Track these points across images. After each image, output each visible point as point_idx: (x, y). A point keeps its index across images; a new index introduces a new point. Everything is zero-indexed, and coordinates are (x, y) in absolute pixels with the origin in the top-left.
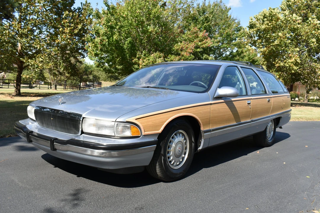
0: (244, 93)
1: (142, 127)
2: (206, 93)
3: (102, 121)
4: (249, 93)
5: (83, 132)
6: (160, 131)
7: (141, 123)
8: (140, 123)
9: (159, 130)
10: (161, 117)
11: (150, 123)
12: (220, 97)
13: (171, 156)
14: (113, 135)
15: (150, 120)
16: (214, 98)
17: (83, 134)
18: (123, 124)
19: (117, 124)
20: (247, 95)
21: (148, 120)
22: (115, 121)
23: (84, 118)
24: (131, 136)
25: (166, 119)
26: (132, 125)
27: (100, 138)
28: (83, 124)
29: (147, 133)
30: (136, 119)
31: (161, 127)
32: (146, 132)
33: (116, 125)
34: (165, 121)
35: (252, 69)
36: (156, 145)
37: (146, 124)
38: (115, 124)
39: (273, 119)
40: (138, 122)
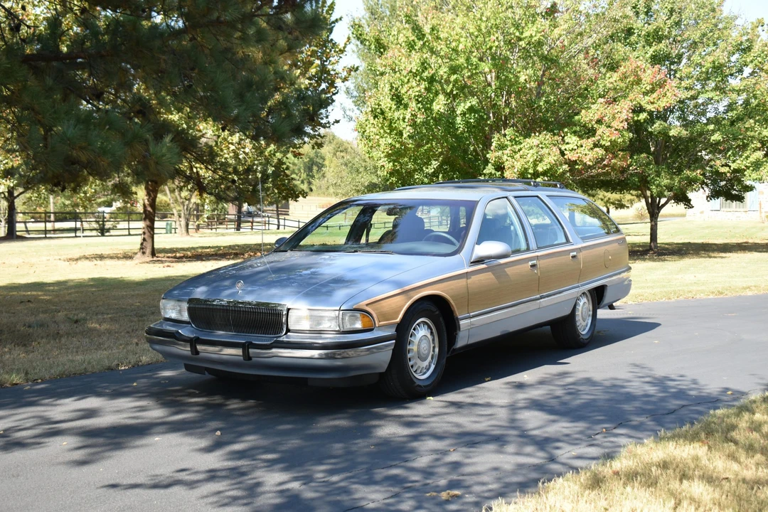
0: (523, 246)
1: (374, 315)
2: (457, 256)
4: (533, 245)
5: (288, 331)
6: (398, 320)
7: (374, 311)
8: (372, 309)
11: (385, 309)
12: (480, 261)
13: (413, 357)
14: (338, 329)
15: (385, 304)
16: (471, 263)
17: (289, 333)
18: (349, 313)
19: (343, 314)
20: (528, 249)
21: (382, 305)
22: (339, 309)
23: (288, 310)
24: (363, 328)
25: (405, 302)
26: (362, 314)
28: (288, 319)
29: (382, 323)
30: (367, 305)
31: (400, 314)
32: (381, 321)
33: (341, 315)
34: (405, 305)
35: (537, 197)
36: (394, 341)
37: (380, 311)
38: (339, 314)
39: (589, 291)
40: (370, 308)
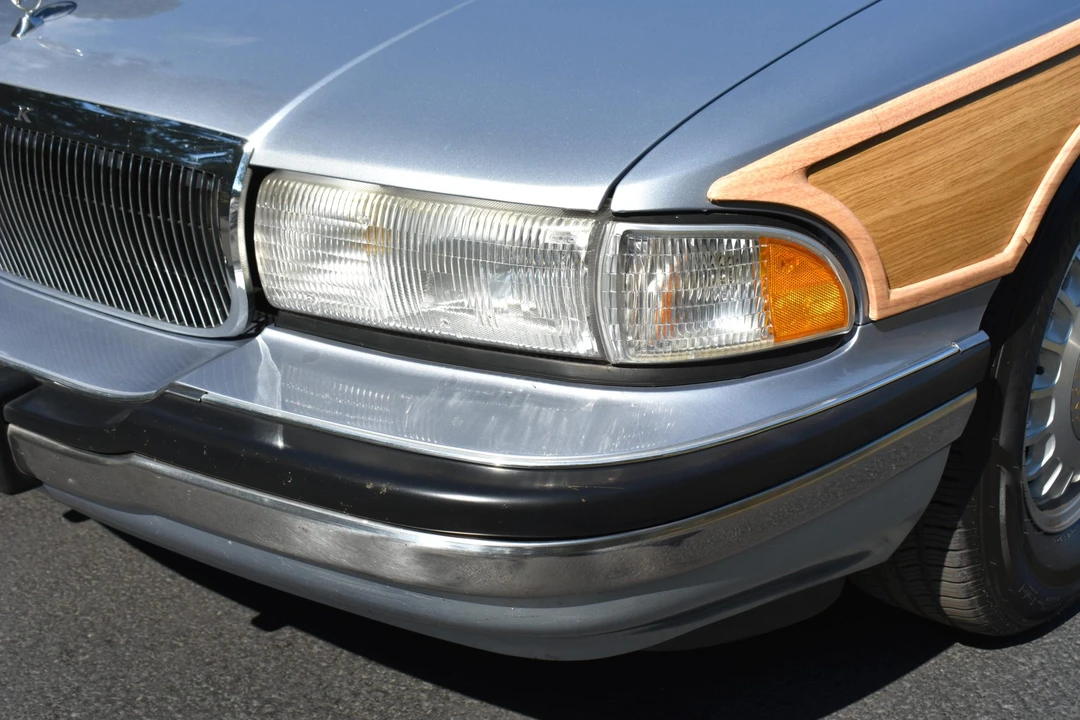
3: (459, 212)
5: (264, 311)
6: (1009, 253)
7: (857, 206)
8: (845, 200)
9: (999, 249)
10: (1018, 116)
11: (933, 193)
13: (1046, 438)
14: (585, 345)
15: (933, 154)
19: (625, 241)
21: (919, 161)
22: (594, 206)
23: (259, 174)
24: (768, 343)
25: (1056, 127)
26: (772, 241)
27: (453, 382)
28: (258, 237)
29: (905, 293)
30: (811, 170)
31: (1020, 213)
32: (900, 283)
33: (610, 248)
36: (972, 396)
37: (896, 207)
38: (597, 241)
40: (832, 191)
